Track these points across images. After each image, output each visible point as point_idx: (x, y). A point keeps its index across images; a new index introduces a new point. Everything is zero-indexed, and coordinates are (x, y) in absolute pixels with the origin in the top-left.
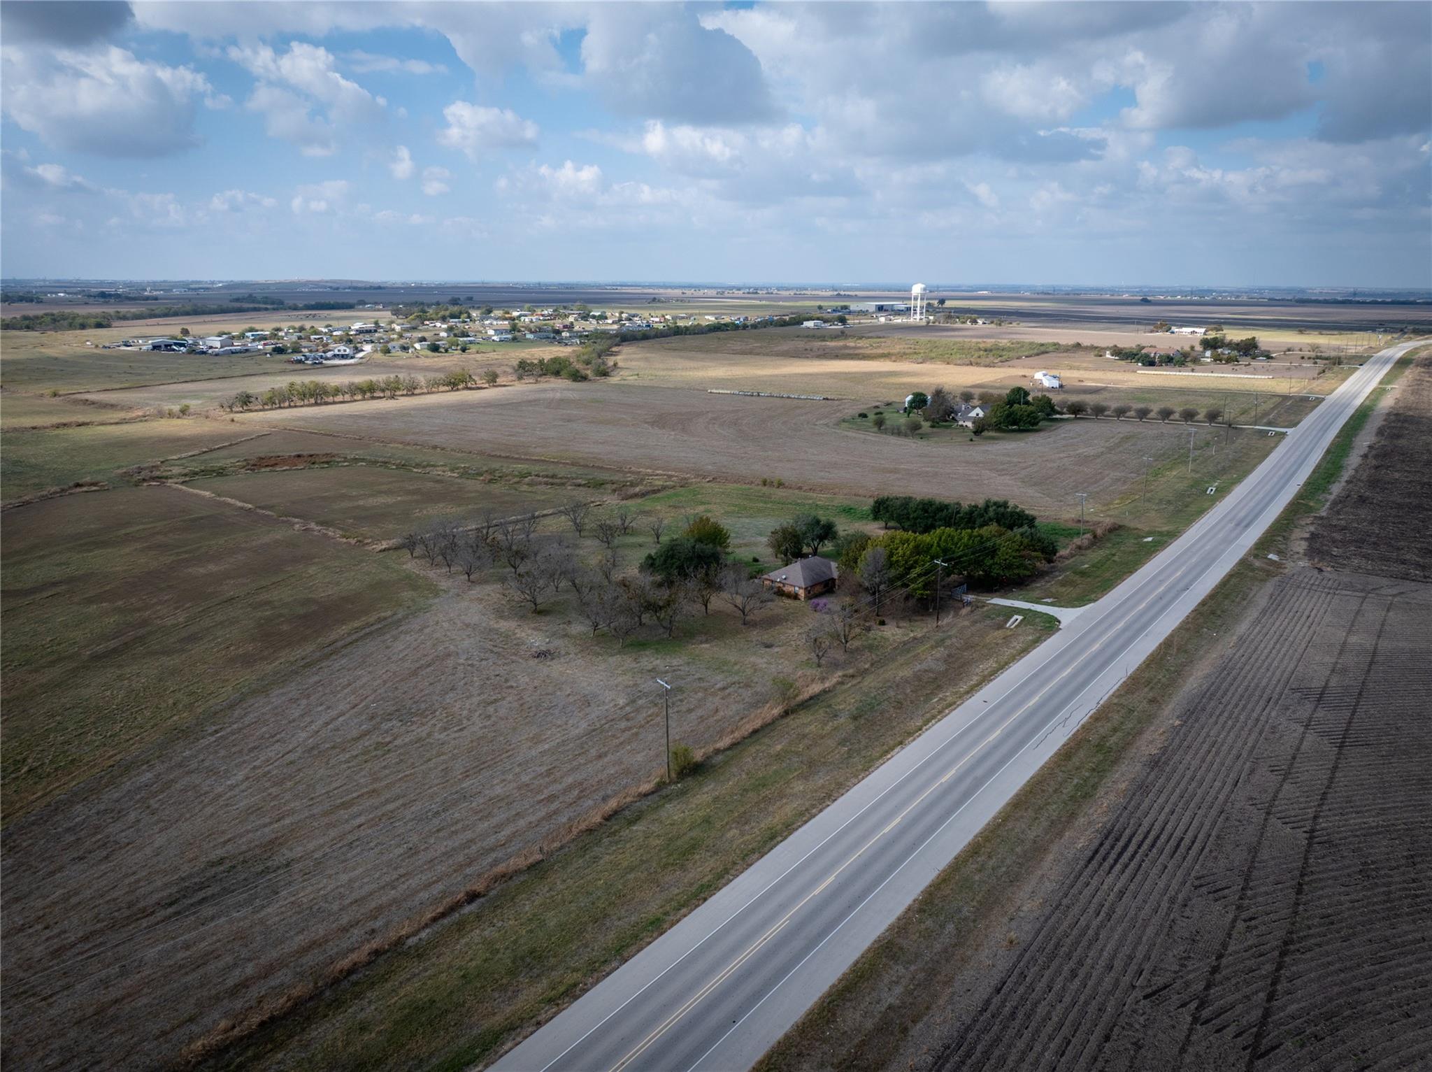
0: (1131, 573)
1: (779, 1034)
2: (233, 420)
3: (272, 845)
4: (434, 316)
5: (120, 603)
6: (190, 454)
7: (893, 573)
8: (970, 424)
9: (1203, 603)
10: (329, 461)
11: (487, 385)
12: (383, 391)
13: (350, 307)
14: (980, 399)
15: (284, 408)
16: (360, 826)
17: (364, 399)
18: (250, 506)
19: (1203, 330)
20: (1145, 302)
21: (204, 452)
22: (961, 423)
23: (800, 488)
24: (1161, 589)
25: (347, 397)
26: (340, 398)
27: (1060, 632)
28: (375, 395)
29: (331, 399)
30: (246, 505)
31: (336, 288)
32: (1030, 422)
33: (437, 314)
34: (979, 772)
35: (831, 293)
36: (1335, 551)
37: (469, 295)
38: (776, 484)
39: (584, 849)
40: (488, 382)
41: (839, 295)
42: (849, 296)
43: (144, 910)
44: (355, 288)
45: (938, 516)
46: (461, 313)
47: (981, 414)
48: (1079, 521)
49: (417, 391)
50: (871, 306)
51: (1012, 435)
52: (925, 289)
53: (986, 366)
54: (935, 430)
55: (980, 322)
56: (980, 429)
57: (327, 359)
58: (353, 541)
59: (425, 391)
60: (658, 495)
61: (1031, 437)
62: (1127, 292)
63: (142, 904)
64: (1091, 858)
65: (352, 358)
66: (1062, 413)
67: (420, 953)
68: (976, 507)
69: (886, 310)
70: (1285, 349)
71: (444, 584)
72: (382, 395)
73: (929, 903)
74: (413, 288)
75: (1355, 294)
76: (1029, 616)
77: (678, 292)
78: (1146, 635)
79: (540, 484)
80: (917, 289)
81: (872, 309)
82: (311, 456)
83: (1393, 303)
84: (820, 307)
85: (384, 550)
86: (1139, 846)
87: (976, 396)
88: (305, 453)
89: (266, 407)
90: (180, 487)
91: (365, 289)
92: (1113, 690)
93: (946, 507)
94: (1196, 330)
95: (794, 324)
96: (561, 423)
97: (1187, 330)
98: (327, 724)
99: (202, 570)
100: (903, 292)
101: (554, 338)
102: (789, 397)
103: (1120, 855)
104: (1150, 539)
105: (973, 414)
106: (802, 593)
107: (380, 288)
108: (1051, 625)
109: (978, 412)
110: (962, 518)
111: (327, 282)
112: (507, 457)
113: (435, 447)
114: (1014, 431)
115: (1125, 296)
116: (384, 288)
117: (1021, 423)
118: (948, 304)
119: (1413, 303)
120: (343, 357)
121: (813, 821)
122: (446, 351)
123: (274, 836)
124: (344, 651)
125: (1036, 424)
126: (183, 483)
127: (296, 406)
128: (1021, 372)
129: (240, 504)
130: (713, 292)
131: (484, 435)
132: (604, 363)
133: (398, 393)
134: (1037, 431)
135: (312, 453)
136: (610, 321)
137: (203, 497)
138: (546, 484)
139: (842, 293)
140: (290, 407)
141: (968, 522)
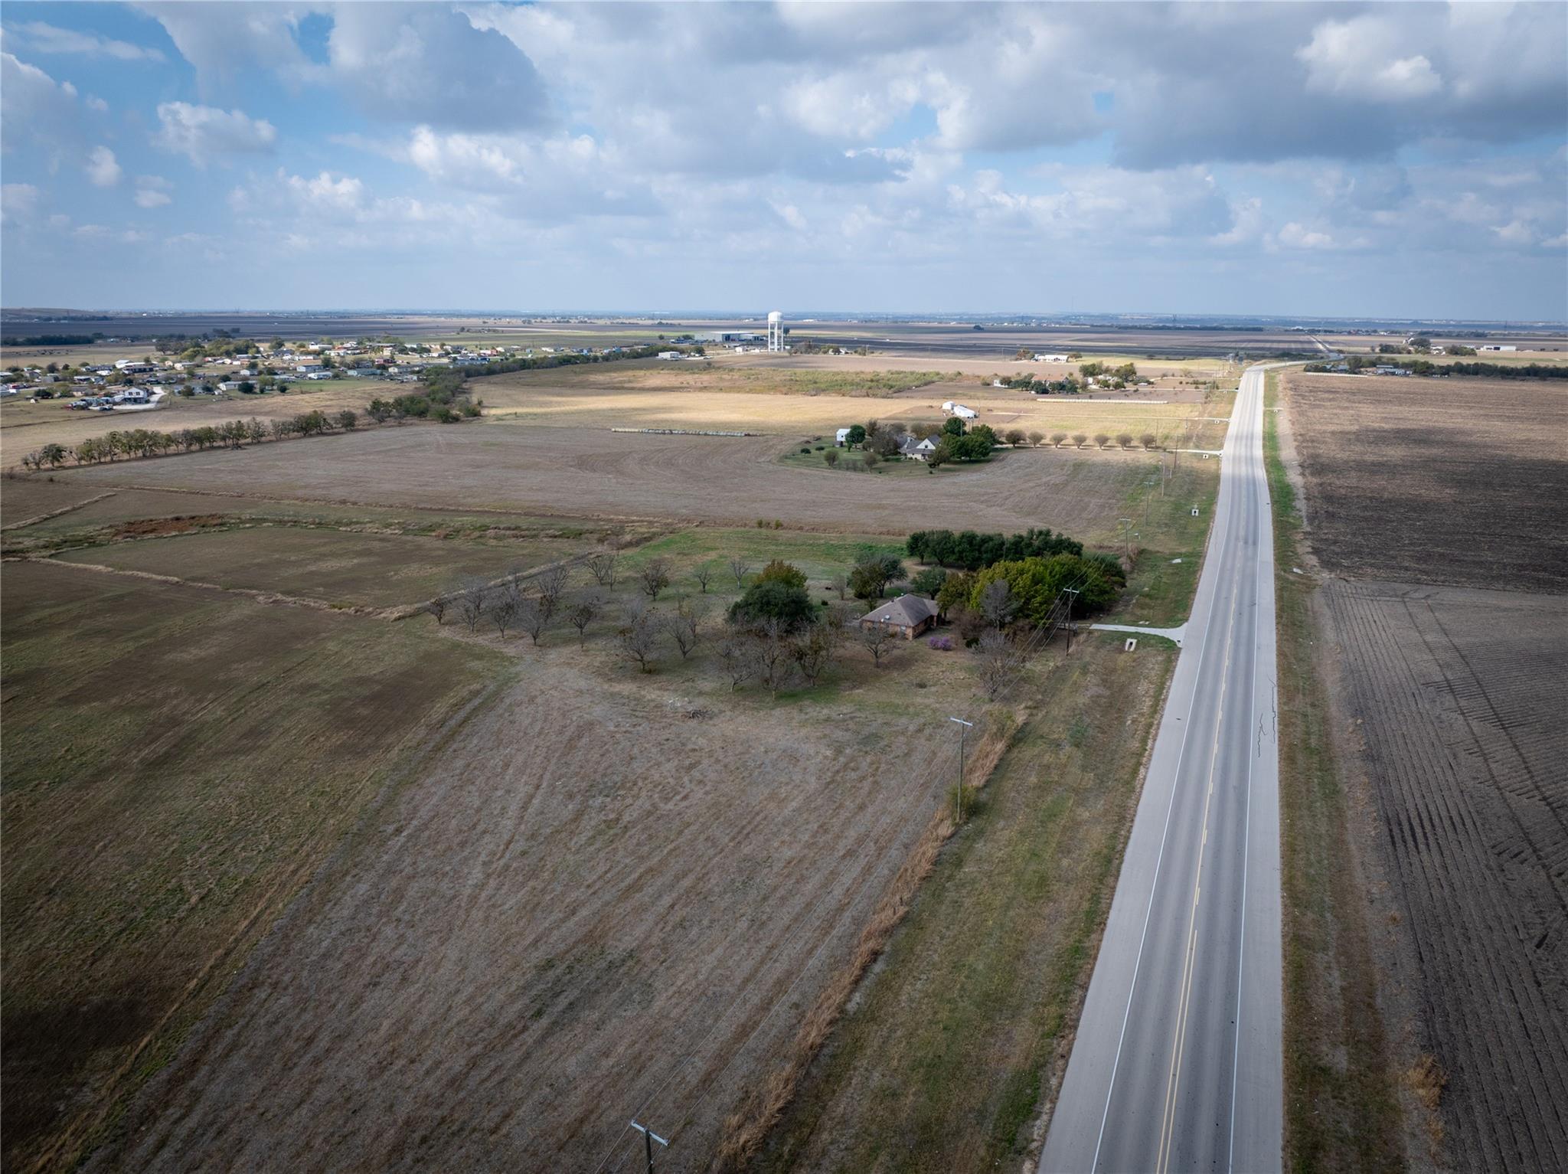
0: (1194, 591)
1: (1279, 1024)
2: (51, 480)
3: (593, 938)
4: (214, 351)
5: (114, 701)
6: (29, 521)
7: (1015, 605)
8: (919, 457)
9: (1279, 616)
10: (220, 523)
11: (343, 430)
12: (224, 438)
13: (88, 341)
14: (912, 431)
15: (105, 463)
16: (672, 906)
17: (201, 450)
18: (176, 579)
19: (1065, 357)
20: (978, 329)
21: (46, 519)
22: (909, 456)
23: (801, 528)
24: (1233, 606)
25: (182, 448)
26: (173, 449)
27: (1183, 651)
28: (215, 444)
29: (161, 451)
30: (170, 578)
31: (47, 318)
32: (981, 453)
33: (218, 348)
34: (1233, 781)
35: (650, 322)
36: (1345, 563)
37: (235, 326)
38: (773, 524)
39: (938, 896)
40: (345, 426)
41: (660, 323)
42: (672, 325)
43: (510, 1026)
44: (73, 319)
45: (983, 549)
46: (248, 347)
47: (931, 447)
48: (1101, 547)
49: (263, 439)
50: (718, 335)
51: (967, 466)
52: (782, 317)
53: (883, 397)
54: (888, 464)
55: (843, 351)
56: (936, 462)
57: (115, 404)
58: (352, 611)
59: (273, 438)
60: (652, 543)
61: (988, 468)
62: (954, 320)
63: (502, 1021)
64: (1394, 843)
65: (148, 402)
66: (1002, 443)
67: (870, 1015)
68: (1021, 537)
69: (733, 340)
70: (1160, 373)
71: (510, 651)
72: (222, 444)
73: (1295, 897)
74: (145, 318)
75: (1175, 320)
76: (1144, 640)
77: (478, 321)
78: (1259, 648)
79: (509, 537)
80: (773, 317)
81: (719, 339)
82: (193, 518)
83: (1185, 328)
84: (661, 338)
85: (399, 619)
86: (1423, 827)
87: (908, 428)
88: (184, 515)
89: (83, 462)
90: (54, 561)
91: (86, 319)
92: (1276, 702)
93: (990, 539)
94: (1059, 357)
95: (647, 356)
96: (469, 469)
97: (1050, 357)
98: (524, 808)
99: (185, 656)
100: (760, 321)
101: (381, 374)
102: (706, 434)
103: (1414, 835)
104: (1178, 561)
105: (921, 446)
106: (910, 632)
107: (105, 318)
108: (1171, 649)
109: (927, 444)
110: (1008, 549)
111: (30, 311)
112: (440, 510)
113: (344, 502)
114: (964, 462)
115: (953, 324)
116: (111, 319)
117: (973, 454)
118: (792, 332)
119: (1222, 329)
120: (136, 401)
121: (1131, 843)
122: (262, 391)
123: (585, 930)
124: (466, 730)
125: (988, 454)
126: (51, 556)
127: (120, 461)
128: (926, 403)
129: (160, 578)
130: (519, 322)
131: (387, 487)
132: (468, 401)
133: (242, 441)
134: (989, 461)
135: (193, 514)
136: (435, 355)
137: (99, 573)
138: (516, 537)
139: (664, 322)
140: (112, 462)
141: (1016, 552)
